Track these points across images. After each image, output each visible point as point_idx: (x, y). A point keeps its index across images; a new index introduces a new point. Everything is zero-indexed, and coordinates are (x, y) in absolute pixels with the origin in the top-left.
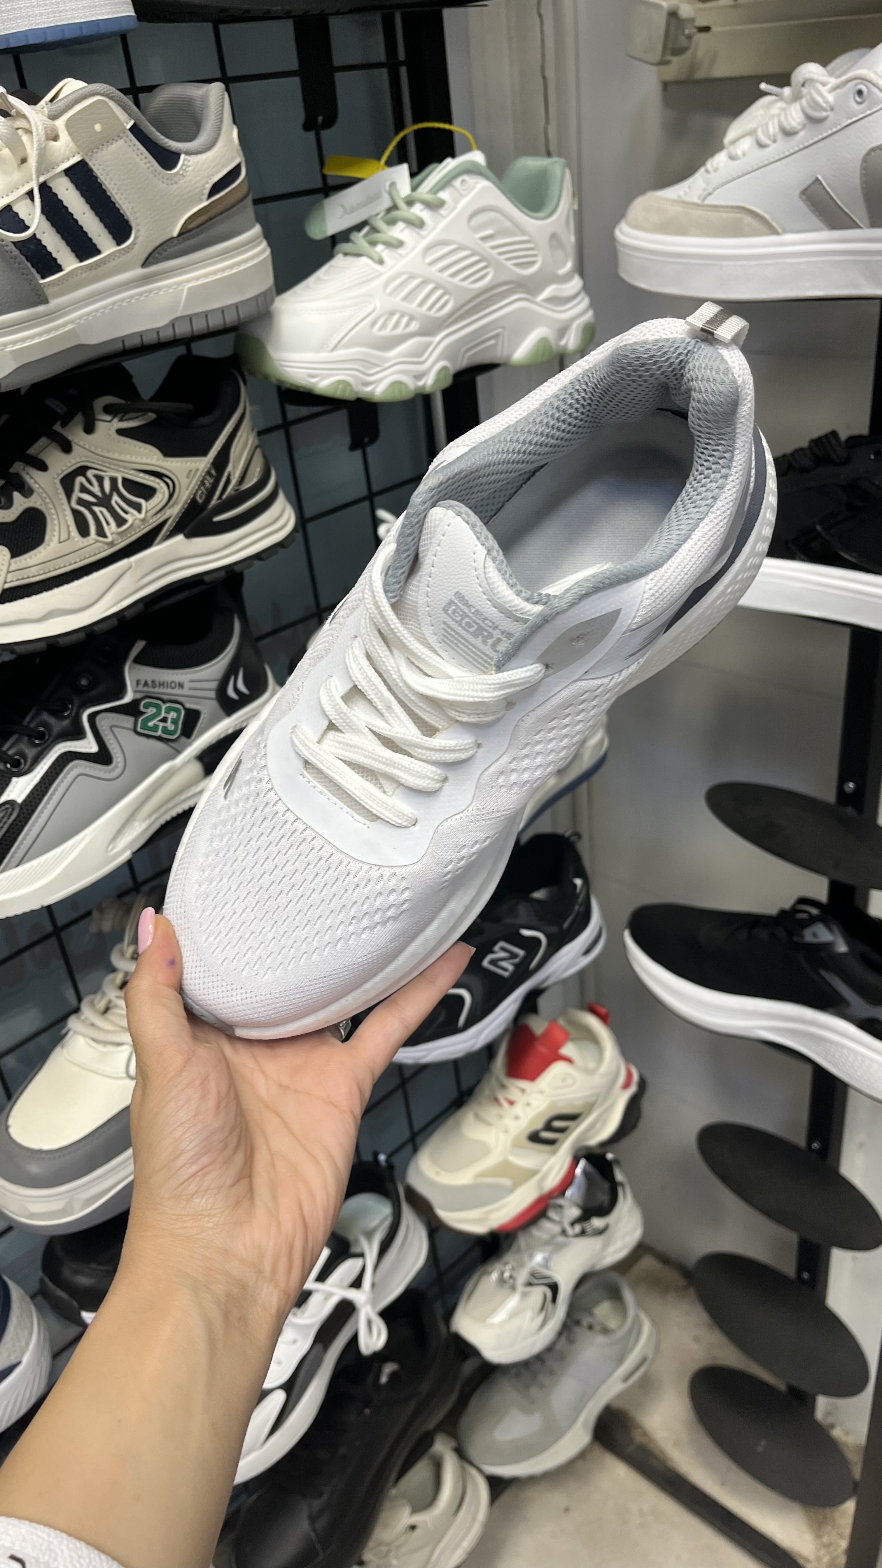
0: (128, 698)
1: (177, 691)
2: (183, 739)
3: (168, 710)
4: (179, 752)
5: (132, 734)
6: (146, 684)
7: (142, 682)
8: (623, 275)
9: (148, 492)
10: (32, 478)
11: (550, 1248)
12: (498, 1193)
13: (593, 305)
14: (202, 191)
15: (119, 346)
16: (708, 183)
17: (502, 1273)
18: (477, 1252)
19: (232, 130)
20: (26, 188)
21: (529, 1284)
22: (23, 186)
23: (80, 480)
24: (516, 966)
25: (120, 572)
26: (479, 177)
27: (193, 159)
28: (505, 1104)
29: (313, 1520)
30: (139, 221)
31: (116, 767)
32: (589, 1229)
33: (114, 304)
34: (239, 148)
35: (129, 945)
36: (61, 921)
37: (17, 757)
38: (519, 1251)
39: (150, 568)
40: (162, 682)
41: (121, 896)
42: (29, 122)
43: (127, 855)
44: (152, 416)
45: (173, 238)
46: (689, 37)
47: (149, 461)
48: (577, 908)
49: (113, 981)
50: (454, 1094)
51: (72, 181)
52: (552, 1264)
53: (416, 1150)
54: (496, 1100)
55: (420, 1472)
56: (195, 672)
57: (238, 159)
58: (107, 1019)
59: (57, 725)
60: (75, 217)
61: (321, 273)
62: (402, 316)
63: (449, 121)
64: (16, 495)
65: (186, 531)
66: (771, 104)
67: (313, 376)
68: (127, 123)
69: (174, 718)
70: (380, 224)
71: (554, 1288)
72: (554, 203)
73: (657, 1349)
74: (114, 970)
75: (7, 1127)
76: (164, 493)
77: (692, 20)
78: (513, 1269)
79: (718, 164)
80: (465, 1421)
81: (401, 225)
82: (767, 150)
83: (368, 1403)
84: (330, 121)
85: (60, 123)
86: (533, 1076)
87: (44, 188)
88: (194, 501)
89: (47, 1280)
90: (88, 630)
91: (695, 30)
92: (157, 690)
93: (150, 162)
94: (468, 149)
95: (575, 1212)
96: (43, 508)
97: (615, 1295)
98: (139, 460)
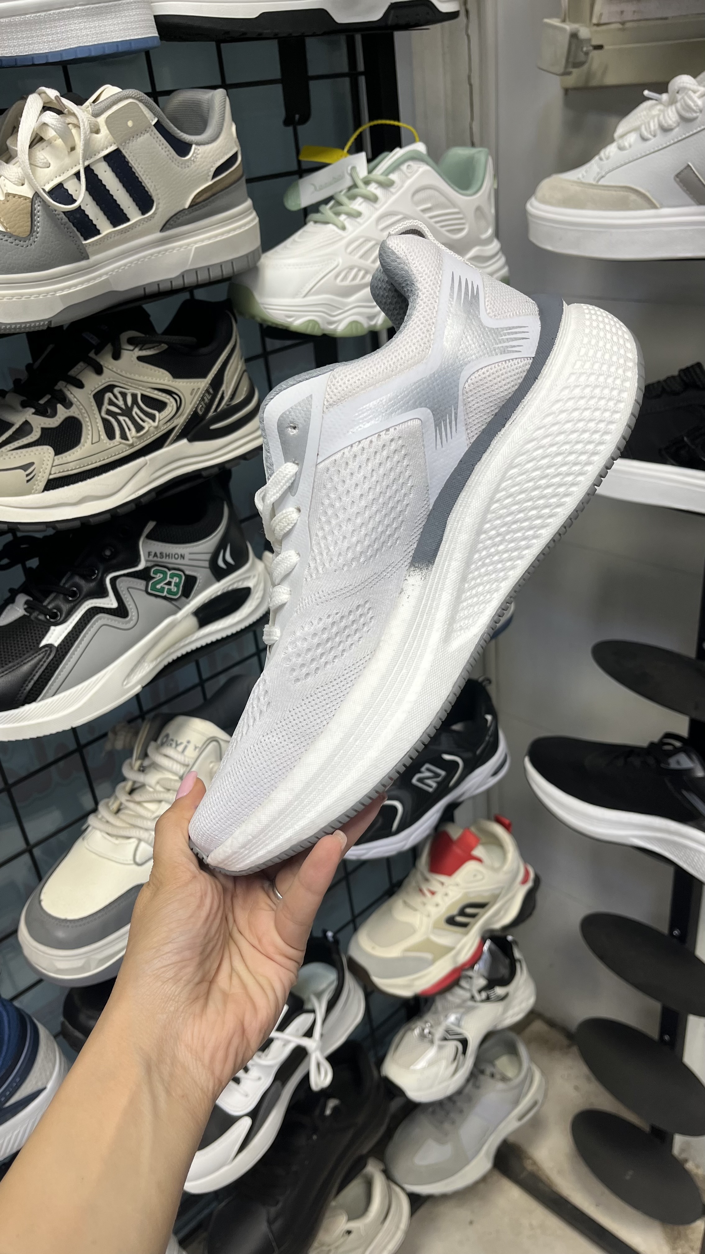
0: (141, 566)
1: (179, 561)
2: (183, 599)
3: (172, 576)
4: (180, 609)
5: (144, 594)
6: (155, 555)
7: (153, 554)
8: (533, 239)
9: (160, 406)
10: (71, 393)
11: (462, 1010)
12: (422, 965)
13: (508, 262)
14: (208, 173)
15: (141, 292)
16: (601, 168)
17: (423, 1030)
18: (403, 1012)
19: (231, 125)
20: (75, 170)
21: (445, 1039)
22: (72, 168)
23: (109, 395)
24: (438, 783)
25: (138, 468)
26: (422, 163)
27: (202, 149)
28: (428, 894)
29: (270, 1223)
30: (159, 196)
31: (131, 620)
32: (492, 996)
33: (138, 260)
34: (237, 140)
35: (136, 760)
36: (83, 741)
37: (55, 611)
38: (436, 1012)
39: (161, 465)
40: (168, 554)
41: (130, 721)
42: (77, 118)
43: (138, 689)
44: (164, 346)
45: (185, 209)
46: (587, 54)
47: (162, 381)
48: (487, 738)
49: (124, 788)
50: (387, 886)
51: (109, 166)
52: (463, 1023)
53: (355, 929)
54: (421, 890)
55: (355, 1189)
56: (193, 547)
57: (235, 148)
58: (118, 818)
59: (86, 586)
60: (111, 193)
61: (296, 236)
62: (359, 270)
63: (397, 119)
64: (60, 407)
65: (189, 437)
66: (652, 107)
67: (290, 317)
68: (152, 120)
69: (177, 582)
70: (344, 200)
71: (464, 1042)
72: (479, 183)
73: (545, 1095)
74: (124, 779)
75: (40, 902)
76: (173, 406)
77: (589, 40)
78: (432, 1026)
79: (609, 153)
80: (390, 1149)
81: (359, 200)
82: (649, 143)
83: (315, 1130)
84: (305, 119)
85: (101, 120)
86: (450, 872)
87: (88, 170)
88: (195, 414)
89: (67, 1023)
90: (113, 513)
91: (591, 48)
92: (164, 560)
93: (168, 151)
94: (413, 141)
95: (482, 982)
96: (80, 417)
97: (512, 1050)
98: (154, 380)
